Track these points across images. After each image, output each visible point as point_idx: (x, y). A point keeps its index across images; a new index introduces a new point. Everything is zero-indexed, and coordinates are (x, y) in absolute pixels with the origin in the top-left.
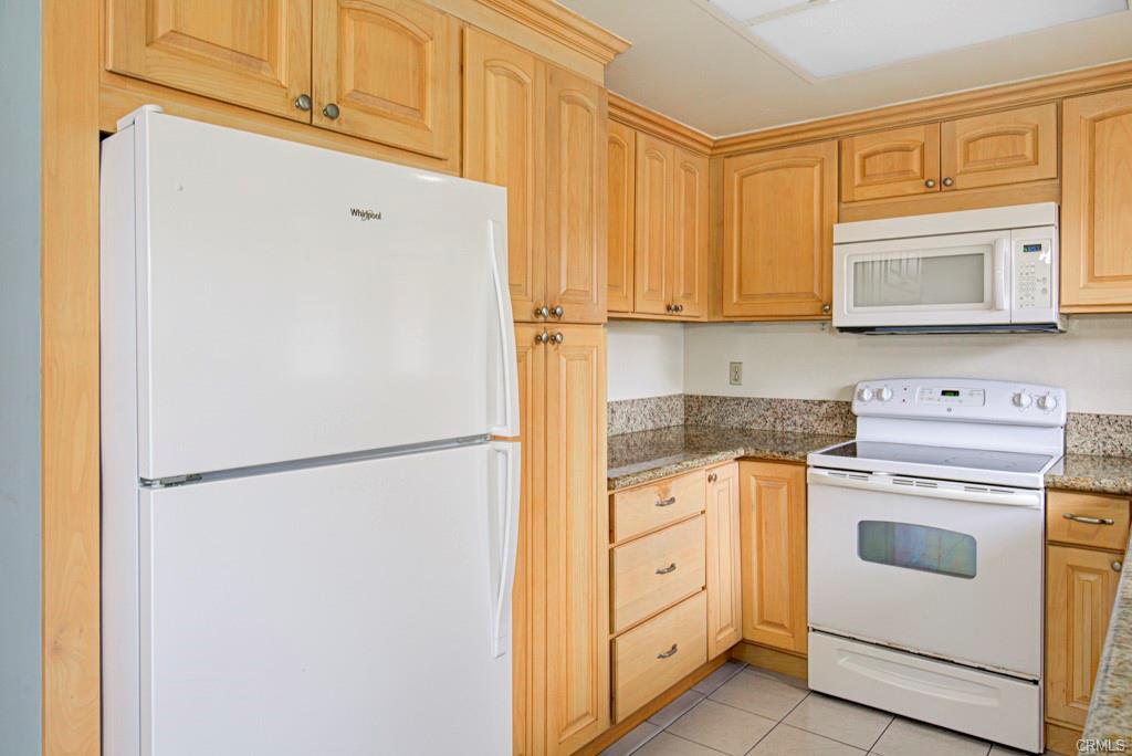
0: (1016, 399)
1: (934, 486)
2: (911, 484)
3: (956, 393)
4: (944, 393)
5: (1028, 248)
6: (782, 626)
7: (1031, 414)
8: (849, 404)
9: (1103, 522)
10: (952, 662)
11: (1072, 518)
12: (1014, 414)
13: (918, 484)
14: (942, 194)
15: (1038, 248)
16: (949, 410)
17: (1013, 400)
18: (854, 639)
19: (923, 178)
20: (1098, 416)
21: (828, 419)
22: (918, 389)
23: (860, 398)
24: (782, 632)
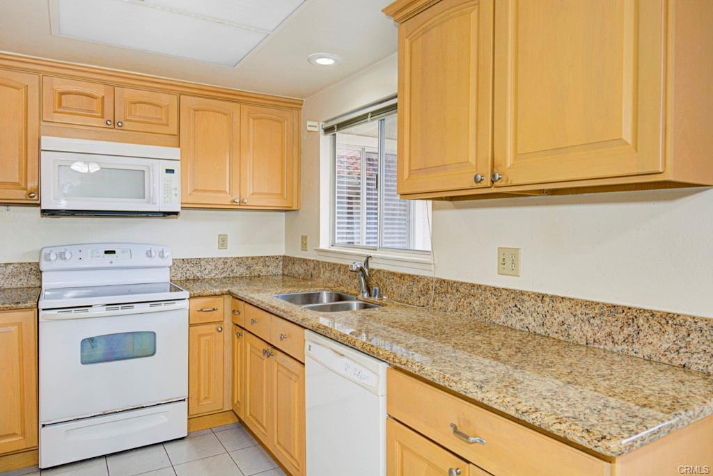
0: (149, 254)
1: (132, 307)
2: (117, 309)
3: (114, 252)
4: (106, 252)
5: (168, 171)
6: (14, 434)
7: (157, 261)
8: (38, 264)
9: (214, 310)
10: (143, 407)
11: (201, 310)
12: (148, 262)
13: (122, 308)
14: (114, 130)
15: (172, 171)
16: (111, 262)
17: (147, 254)
18: (78, 419)
19: (103, 118)
20: (183, 260)
21: (14, 276)
22: (90, 251)
23: (48, 259)
24: (14, 439)
